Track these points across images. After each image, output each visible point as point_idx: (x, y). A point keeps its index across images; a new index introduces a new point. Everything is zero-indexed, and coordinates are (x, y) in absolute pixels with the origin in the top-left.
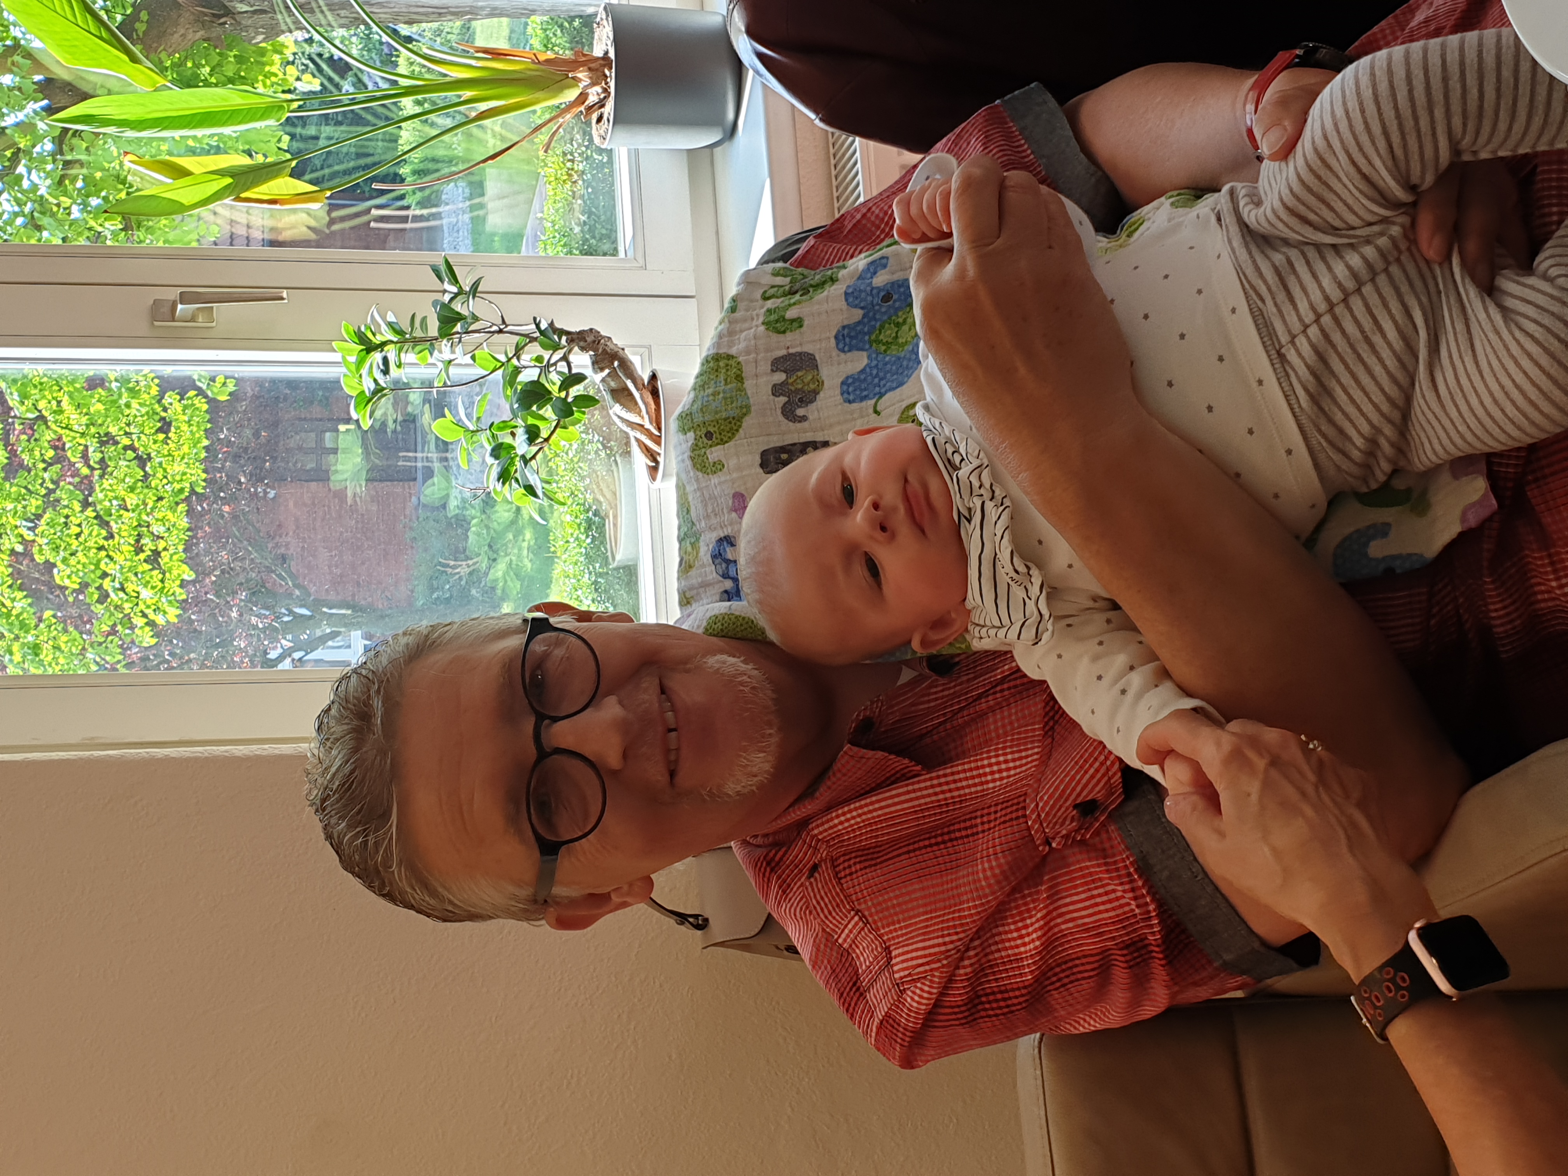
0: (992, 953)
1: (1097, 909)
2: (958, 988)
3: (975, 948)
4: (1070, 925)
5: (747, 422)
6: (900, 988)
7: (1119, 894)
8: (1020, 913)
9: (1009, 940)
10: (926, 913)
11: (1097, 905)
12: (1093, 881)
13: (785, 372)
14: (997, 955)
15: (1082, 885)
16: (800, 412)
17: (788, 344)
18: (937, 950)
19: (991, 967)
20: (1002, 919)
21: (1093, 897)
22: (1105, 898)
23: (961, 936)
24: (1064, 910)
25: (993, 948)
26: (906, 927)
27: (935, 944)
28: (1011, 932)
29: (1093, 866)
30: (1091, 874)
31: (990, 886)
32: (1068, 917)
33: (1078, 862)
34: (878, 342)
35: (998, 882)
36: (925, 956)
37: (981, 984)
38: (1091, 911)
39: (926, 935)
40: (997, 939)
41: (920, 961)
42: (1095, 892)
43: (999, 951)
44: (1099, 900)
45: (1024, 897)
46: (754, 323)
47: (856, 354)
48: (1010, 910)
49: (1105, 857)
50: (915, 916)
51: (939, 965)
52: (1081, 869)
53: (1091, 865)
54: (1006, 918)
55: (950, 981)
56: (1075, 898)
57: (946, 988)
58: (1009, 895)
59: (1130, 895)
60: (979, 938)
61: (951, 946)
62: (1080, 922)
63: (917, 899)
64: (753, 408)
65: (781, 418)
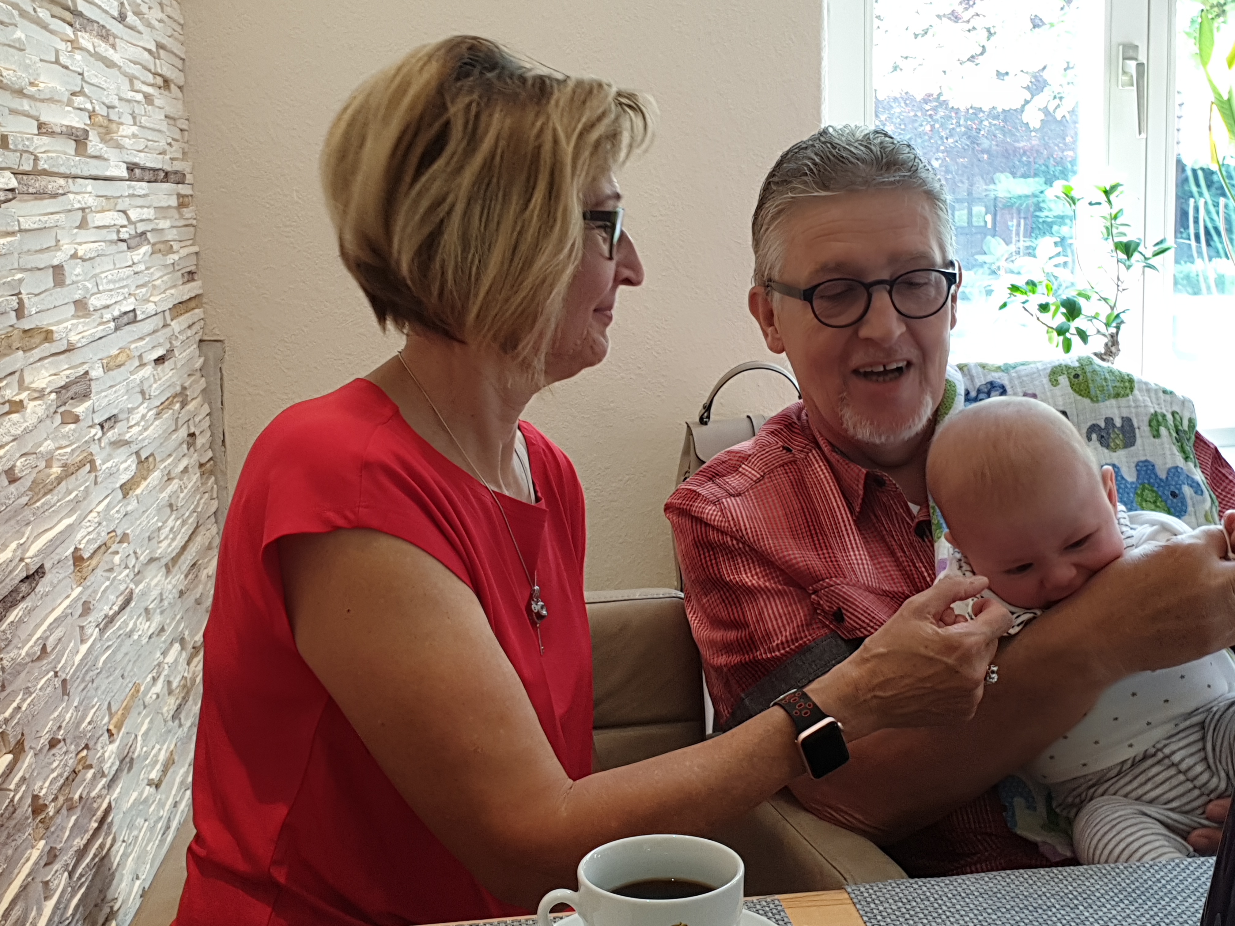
0: (741, 558)
1: (773, 619)
2: (718, 537)
3: (744, 547)
4: (763, 604)
5: (1087, 401)
6: (717, 502)
7: (784, 633)
8: (767, 575)
9: (750, 568)
10: (764, 518)
11: (776, 620)
12: (791, 618)
13: (1122, 426)
14: (739, 560)
15: (788, 610)
16: (1094, 436)
17: (1142, 428)
18: (742, 524)
19: (732, 558)
20: (763, 563)
21: (781, 617)
22: (780, 624)
23: (752, 540)
24: (772, 600)
25: (744, 559)
26: (754, 506)
27: (745, 523)
28: (755, 569)
29: (801, 618)
30: (795, 616)
31: (784, 556)
32: (767, 602)
33: (802, 608)
34: (1143, 490)
35: (787, 562)
36: (737, 517)
37: (721, 551)
38: (772, 616)
39: (751, 518)
40: (750, 561)
41: (734, 514)
42: (784, 619)
43: (743, 562)
44: (779, 621)
45: (777, 577)
46: (1156, 406)
47: (1135, 474)
48: (769, 569)
49: (807, 625)
50: (761, 511)
51: (732, 525)
52: (798, 610)
53: (801, 614)
54: (764, 566)
55: (722, 533)
56: (779, 607)
57: (718, 530)
58: (778, 567)
59: (784, 640)
60: (750, 551)
61: (744, 532)
62: (765, 610)
63: (772, 513)
64: (1096, 405)
65: (1089, 424)
